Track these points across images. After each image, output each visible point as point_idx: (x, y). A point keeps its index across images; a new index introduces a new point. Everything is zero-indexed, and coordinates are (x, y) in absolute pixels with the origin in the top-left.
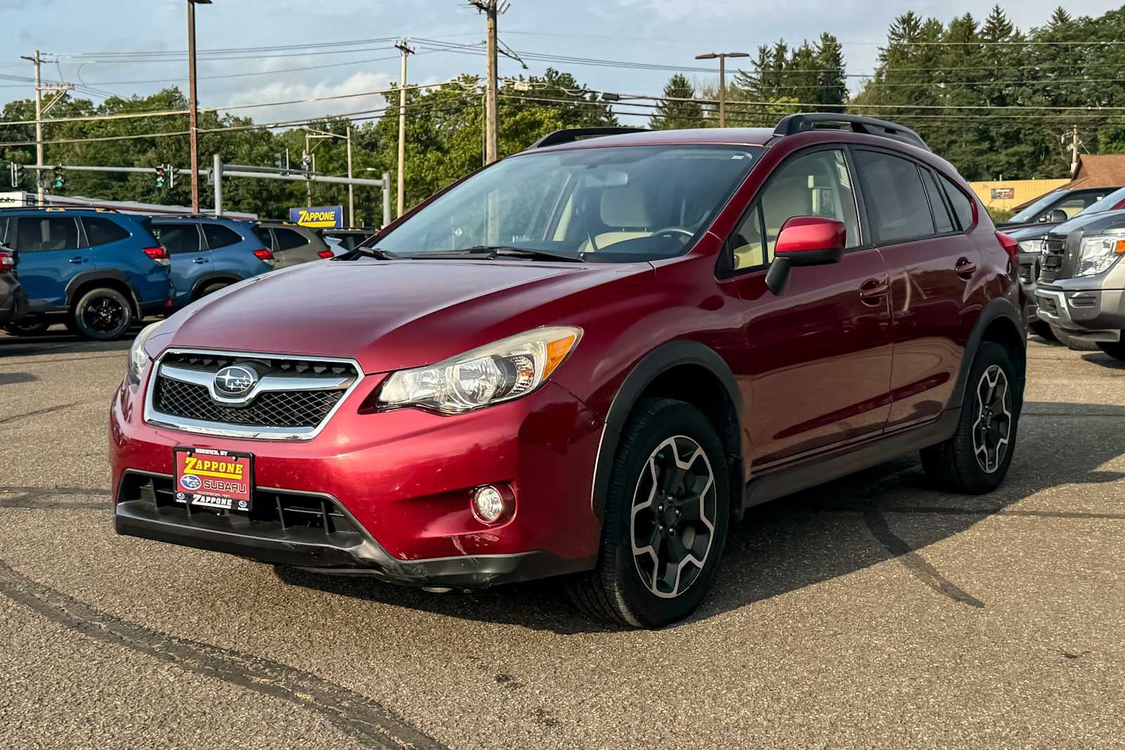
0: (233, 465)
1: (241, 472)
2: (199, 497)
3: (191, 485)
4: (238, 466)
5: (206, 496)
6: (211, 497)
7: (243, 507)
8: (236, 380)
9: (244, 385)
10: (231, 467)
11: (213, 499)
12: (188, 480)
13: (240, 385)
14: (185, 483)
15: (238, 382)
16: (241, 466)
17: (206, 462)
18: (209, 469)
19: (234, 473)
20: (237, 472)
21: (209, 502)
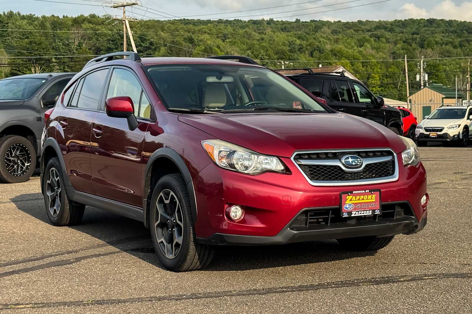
0: (371, 196)
1: (375, 198)
2: (355, 212)
3: (349, 208)
4: (373, 196)
5: (358, 212)
6: (361, 211)
7: (377, 212)
8: (355, 161)
9: (359, 162)
10: (370, 197)
11: (362, 212)
12: (348, 206)
13: (357, 163)
14: (346, 208)
15: (356, 162)
16: (375, 195)
17: (357, 197)
18: (359, 200)
19: (371, 199)
20: (373, 198)
21: (361, 214)
